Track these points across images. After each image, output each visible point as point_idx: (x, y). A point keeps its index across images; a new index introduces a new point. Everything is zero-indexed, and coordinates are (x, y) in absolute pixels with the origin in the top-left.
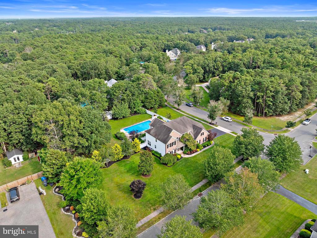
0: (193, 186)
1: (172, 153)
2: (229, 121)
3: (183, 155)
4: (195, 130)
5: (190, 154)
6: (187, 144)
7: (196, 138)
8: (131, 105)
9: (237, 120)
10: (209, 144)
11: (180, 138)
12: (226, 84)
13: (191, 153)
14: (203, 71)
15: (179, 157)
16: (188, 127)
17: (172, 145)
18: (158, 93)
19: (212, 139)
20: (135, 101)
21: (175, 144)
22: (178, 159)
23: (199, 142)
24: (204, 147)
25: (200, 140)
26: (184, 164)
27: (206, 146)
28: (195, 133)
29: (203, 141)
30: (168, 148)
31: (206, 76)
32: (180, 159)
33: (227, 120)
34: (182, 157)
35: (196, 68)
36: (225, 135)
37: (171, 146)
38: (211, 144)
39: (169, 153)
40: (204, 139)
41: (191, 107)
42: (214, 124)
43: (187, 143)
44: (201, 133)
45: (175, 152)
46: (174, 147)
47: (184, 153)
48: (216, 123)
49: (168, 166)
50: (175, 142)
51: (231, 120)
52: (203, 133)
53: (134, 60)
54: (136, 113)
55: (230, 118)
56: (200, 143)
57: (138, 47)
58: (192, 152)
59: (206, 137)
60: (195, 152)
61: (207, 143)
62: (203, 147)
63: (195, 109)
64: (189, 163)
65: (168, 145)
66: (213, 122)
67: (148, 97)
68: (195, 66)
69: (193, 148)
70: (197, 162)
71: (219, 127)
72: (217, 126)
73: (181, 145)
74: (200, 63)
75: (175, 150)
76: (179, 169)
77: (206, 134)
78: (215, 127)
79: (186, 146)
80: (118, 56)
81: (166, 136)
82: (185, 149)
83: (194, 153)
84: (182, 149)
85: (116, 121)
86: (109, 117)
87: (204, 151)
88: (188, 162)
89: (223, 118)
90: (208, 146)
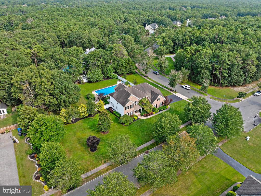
0: (143, 144)
1: (130, 115)
2: (188, 89)
3: (139, 117)
4: (153, 96)
5: (146, 116)
6: (143, 107)
7: (152, 102)
8: (104, 70)
9: (195, 88)
10: (165, 108)
11: (138, 102)
12: (188, 56)
13: (147, 115)
14: (173, 44)
15: (136, 118)
16: (147, 92)
17: (130, 107)
18: (129, 61)
19: (168, 104)
20: (108, 68)
21: (133, 107)
22: (134, 120)
23: (155, 106)
24: (160, 110)
25: (157, 105)
26: (139, 124)
27: (162, 109)
28: (152, 98)
29: (160, 106)
30: (126, 110)
31: (176, 48)
32: (137, 120)
33: (186, 87)
34: (138, 119)
35: (167, 40)
36: (181, 102)
37: (129, 109)
38: (166, 109)
39: (127, 114)
40: (160, 103)
41: (157, 74)
42: (174, 91)
43: (145, 107)
44: (158, 98)
45: (133, 114)
46: (132, 109)
47: (141, 115)
48: (176, 90)
49: (125, 126)
50: (133, 105)
51: (190, 88)
52: (160, 98)
53: (116, 32)
54: (108, 78)
55: (188, 86)
56: (156, 107)
57: (122, 20)
58: (148, 114)
59: (162, 102)
60: (151, 114)
61: (163, 107)
62: (158, 111)
63: (160, 77)
64: (144, 124)
65: (126, 108)
66: (173, 89)
67: (120, 64)
68: (166, 39)
69: (149, 111)
70: (151, 123)
71: (178, 93)
72: (176, 93)
73: (139, 108)
74: (170, 36)
75: (133, 112)
76: (134, 128)
77: (163, 99)
78: (174, 94)
79: (143, 109)
80: (102, 28)
81: (125, 100)
82: (142, 112)
83: (149, 115)
84: (140, 111)
85: (90, 84)
86: (85, 80)
87: (159, 114)
88: (142, 123)
89: (183, 86)
90: (163, 110)
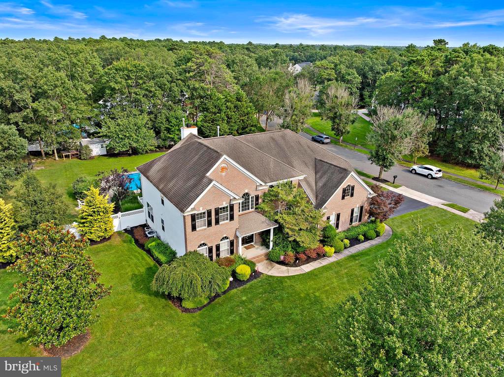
1: (218, 255)
2: (435, 176)
4: (321, 177)
5: (295, 265)
6: (281, 221)
7: (320, 205)
9: (456, 175)
13: (297, 259)
15: (244, 270)
17: (213, 217)
18: (239, 100)
19: (385, 217)
21: (232, 218)
23: (333, 221)
27: (362, 237)
28: (320, 184)
33: (426, 172)
37: (210, 224)
41: (323, 143)
42: (388, 182)
43: (288, 220)
44: (344, 185)
45: (232, 252)
48: (395, 177)
50: (232, 208)
51: (440, 175)
55: (435, 169)
56: (337, 226)
58: (301, 256)
60: (314, 255)
62: (347, 242)
63: (333, 149)
64: (282, 300)
65: (193, 218)
68: (343, 68)
69: (309, 242)
70: (317, 301)
71: (404, 188)
73: (258, 224)
75: (232, 243)
79: (279, 230)
82: (276, 244)
84: (264, 236)
86: (96, 149)
90: (367, 239)
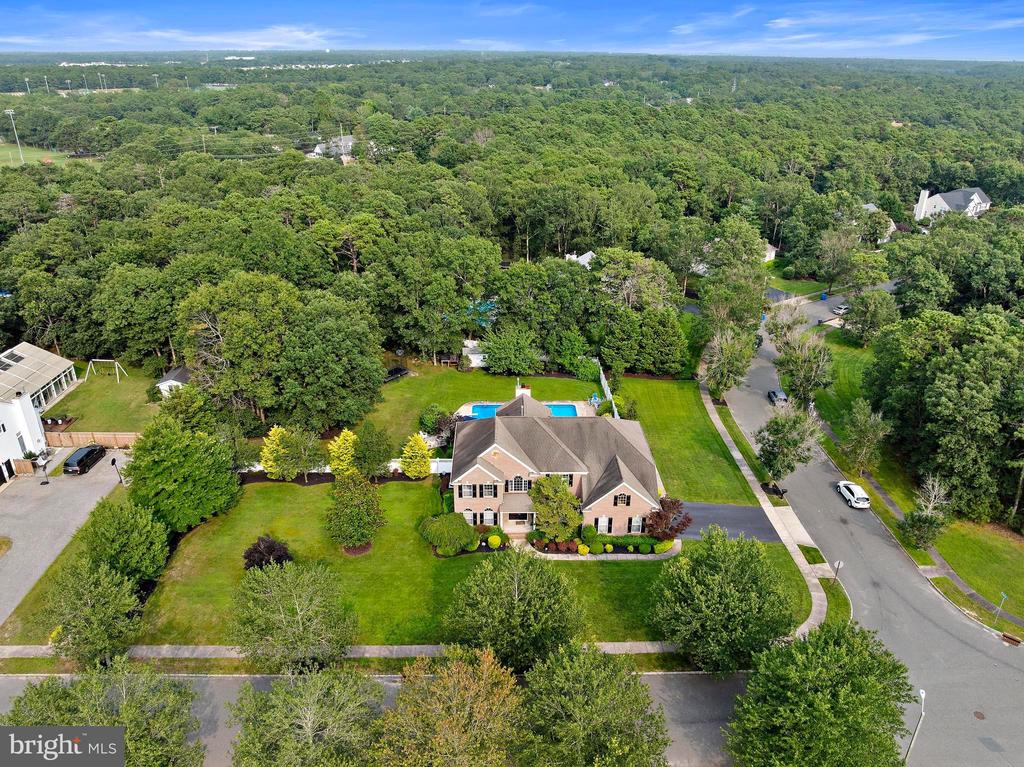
1: (482, 522)
2: (855, 505)
3: (515, 543)
5: (543, 551)
9: (900, 513)
10: (647, 548)
11: (530, 483)
13: (546, 546)
15: (496, 541)
16: (590, 457)
18: (662, 323)
20: (567, 332)
22: (487, 547)
23: (603, 524)
24: (620, 548)
25: (610, 520)
27: (631, 548)
28: (599, 485)
29: (628, 529)
30: (460, 495)
32: (494, 550)
33: (848, 495)
34: (503, 547)
37: (475, 496)
38: (652, 551)
39: (468, 514)
40: (630, 519)
42: (776, 492)
46: (491, 502)
47: (529, 539)
48: (783, 491)
50: (496, 487)
51: (866, 505)
52: (629, 498)
54: (562, 371)
55: (861, 493)
56: (610, 530)
58: (551, 544)
59: (643, 519)
60: (565, 549)
61: (641, 541)
62: (610, 547)
66: (774, 484)
71: (788, 510)
72: (776, 505)
73: (523, 506)
75: (495, 516)
77: (643, 505)
78: (767, 505)
81: (468, 459)
83: (558, 551)
87: (602, 563)
89: (842, 484)
90: (637, 550)
